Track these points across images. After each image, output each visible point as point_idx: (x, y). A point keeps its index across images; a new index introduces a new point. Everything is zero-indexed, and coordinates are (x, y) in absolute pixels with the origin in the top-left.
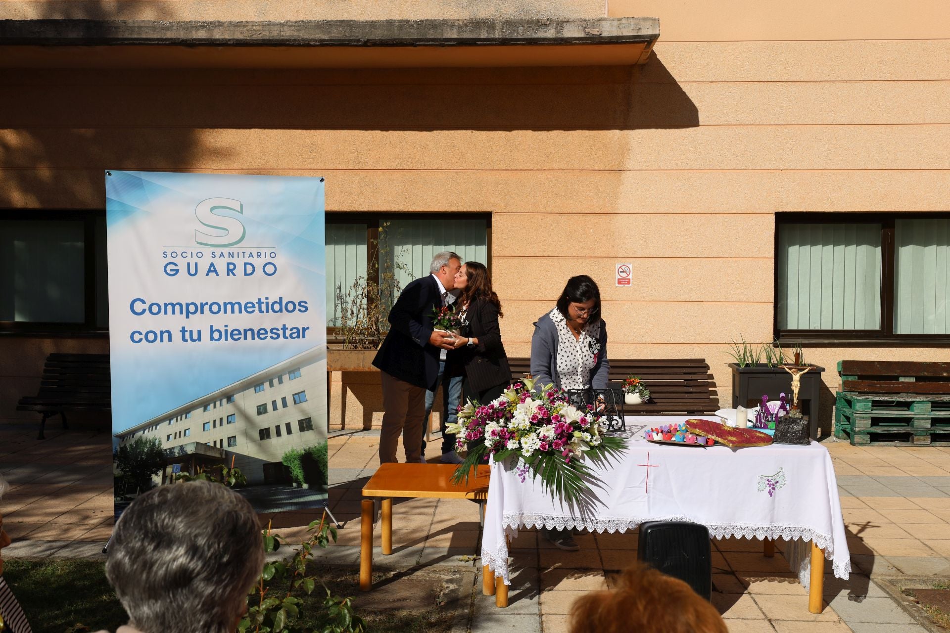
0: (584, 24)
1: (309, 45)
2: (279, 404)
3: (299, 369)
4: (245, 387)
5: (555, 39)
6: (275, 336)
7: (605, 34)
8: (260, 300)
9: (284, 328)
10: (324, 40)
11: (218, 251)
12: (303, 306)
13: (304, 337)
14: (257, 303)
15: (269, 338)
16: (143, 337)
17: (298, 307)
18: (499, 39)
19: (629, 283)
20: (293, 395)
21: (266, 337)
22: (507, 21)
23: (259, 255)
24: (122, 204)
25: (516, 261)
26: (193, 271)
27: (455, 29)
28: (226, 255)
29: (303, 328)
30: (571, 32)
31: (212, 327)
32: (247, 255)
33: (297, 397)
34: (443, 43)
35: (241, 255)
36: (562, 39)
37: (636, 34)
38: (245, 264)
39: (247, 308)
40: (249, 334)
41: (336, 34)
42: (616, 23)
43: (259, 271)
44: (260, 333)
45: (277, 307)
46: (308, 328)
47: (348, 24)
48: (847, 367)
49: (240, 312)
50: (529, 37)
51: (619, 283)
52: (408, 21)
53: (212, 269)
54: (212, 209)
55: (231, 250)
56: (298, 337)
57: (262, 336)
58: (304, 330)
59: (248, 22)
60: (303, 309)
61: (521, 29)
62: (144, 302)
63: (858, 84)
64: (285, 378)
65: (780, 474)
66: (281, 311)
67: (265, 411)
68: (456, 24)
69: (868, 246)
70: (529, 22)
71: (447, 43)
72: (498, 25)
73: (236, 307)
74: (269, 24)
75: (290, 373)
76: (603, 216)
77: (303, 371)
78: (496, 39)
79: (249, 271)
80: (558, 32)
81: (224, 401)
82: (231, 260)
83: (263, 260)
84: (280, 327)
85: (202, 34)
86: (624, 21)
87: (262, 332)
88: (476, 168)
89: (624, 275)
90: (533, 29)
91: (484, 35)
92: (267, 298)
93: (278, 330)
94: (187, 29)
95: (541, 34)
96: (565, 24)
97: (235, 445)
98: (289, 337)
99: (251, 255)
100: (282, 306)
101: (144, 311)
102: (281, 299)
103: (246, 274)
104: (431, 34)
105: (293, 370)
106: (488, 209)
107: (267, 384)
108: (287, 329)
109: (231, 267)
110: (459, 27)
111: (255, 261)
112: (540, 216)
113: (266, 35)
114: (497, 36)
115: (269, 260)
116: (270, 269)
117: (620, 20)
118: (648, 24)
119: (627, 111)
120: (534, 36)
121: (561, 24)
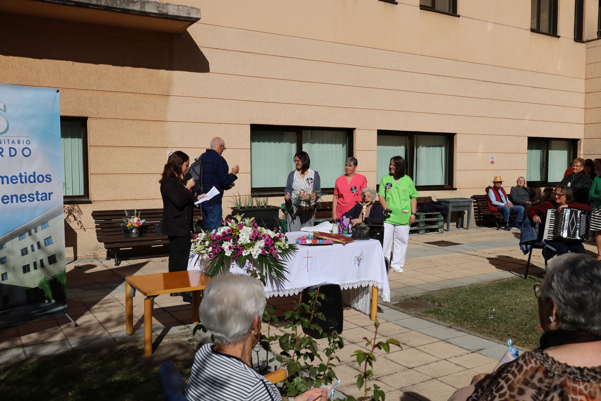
0: (158, 5)
2: (36, 247)
3: (47, 222)
4: (12, 237)
5: (140, 12)
6: (31, 199)
7: (170, 13)
8: (21, 174)
9: (37, 194)
12: (48, 178)
13: (50, 199)
14: (19, 176)
15: (27, 201)
17: (45, 179)
18: (105, 6)
20: (44, 240)
21: (26, 201)
23: (19, 142)
25: (105, 149)
29: (49, 193)
30: (149, 9)
32: (11, 142)
33: (46, 241)
35: (6, 142)
36: (145, 12)
37: (188, 16)
38: (10, 148)
39: (13, 180)
40: (14, 198)
42: (176, 7)
43: (19, 154)
44: (21, 198)
45: (32, 179)
46: (52, 193)
49: (8, 183)
50: (124, 8)
56: (46, 199)
57: (23, 200)
58: (50, 194)
60: (48, 180)
61: (118, 2)
63: (287, 59)
64: (39, 228)
65: (362, 255)
66: (35, 181)
67: (27, 253)
69: (289, 143)
71: (68, 3)
73: (5, 179)
75: (42, 224)
76: (159, 123)
77: (50, 222)
78: (102, 6)
79: (12, 154)
80: (142, 8)
83: (22, 146)
84: (34, 193)
86: (181, 7)
87: (23, 197)
88: (76, 88)
90: (126, 3)
92: (25, 173)
93: (33, 195)
95: (131, 7)
96: (146, 3)
97: (7, 279)
98: (41, 200)
99: (13, 142)
100: (35, 178)
102: (34, 173)
103: (11, 156)
105: (44, 222)
106: (86, 115)
107: (27, 234)
108: (39, 194)
111: (16, 146)
112: (120, 121)
114: (103, 4)
115: (26, 145)
116: (26, 152)
117: (178, 6)
118: (194, 11)
119: (171, 60)
120: (127, 8)
121: (144, 3)
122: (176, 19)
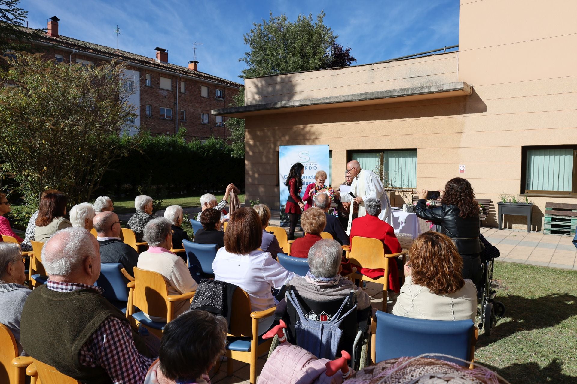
0: (438, 86)
1: (355, 101)
5: (428, 92)
7: (445, 89)
10: (359, 99)
19: (464, 172)
22: (413, 88)
23: (313, 164)
24: (283, 153)
25: (425, 164)
27: (397, 92)
30: (433, 89)
34: (394, 97)
35: (308, 164)
36: (430, 92)
37: (455, 88)
38: (309, 167)
39: (310, 177)
41: (363, 97)
42: (448, 85)
43: (313, 168)
47: (366, 94)
48: (548, 204)
51: (460, 172)
52: (383, 91)
54: (302, 154)
55: (306, 163)
59: (339, 96)
61: (417, 90)
63: (559, 95)
70: (420, 88)
72: (410, 90)
73: (307, 177)
74: (345, 96)
76: (455, 149)
80: (429, 90)
83: (314, 166)
85: (328, 101)
86: (451, 84)
88: (412, 134)
89: (462, 169)
90: (421, 90)
91: (405, 93)
94: (324, 99)
95: (424, 91)
99: (311, 164)
104: (390, 94)
106: (416, 147)
110: (398, 91)
111: (312, 166)
112: (433, 149)
113: (344, 99)
114: (409, 93)
118: (460, 84)
119: (464, 112)
120: (421, 92)
121: (430, 87)
122: (449, 91)
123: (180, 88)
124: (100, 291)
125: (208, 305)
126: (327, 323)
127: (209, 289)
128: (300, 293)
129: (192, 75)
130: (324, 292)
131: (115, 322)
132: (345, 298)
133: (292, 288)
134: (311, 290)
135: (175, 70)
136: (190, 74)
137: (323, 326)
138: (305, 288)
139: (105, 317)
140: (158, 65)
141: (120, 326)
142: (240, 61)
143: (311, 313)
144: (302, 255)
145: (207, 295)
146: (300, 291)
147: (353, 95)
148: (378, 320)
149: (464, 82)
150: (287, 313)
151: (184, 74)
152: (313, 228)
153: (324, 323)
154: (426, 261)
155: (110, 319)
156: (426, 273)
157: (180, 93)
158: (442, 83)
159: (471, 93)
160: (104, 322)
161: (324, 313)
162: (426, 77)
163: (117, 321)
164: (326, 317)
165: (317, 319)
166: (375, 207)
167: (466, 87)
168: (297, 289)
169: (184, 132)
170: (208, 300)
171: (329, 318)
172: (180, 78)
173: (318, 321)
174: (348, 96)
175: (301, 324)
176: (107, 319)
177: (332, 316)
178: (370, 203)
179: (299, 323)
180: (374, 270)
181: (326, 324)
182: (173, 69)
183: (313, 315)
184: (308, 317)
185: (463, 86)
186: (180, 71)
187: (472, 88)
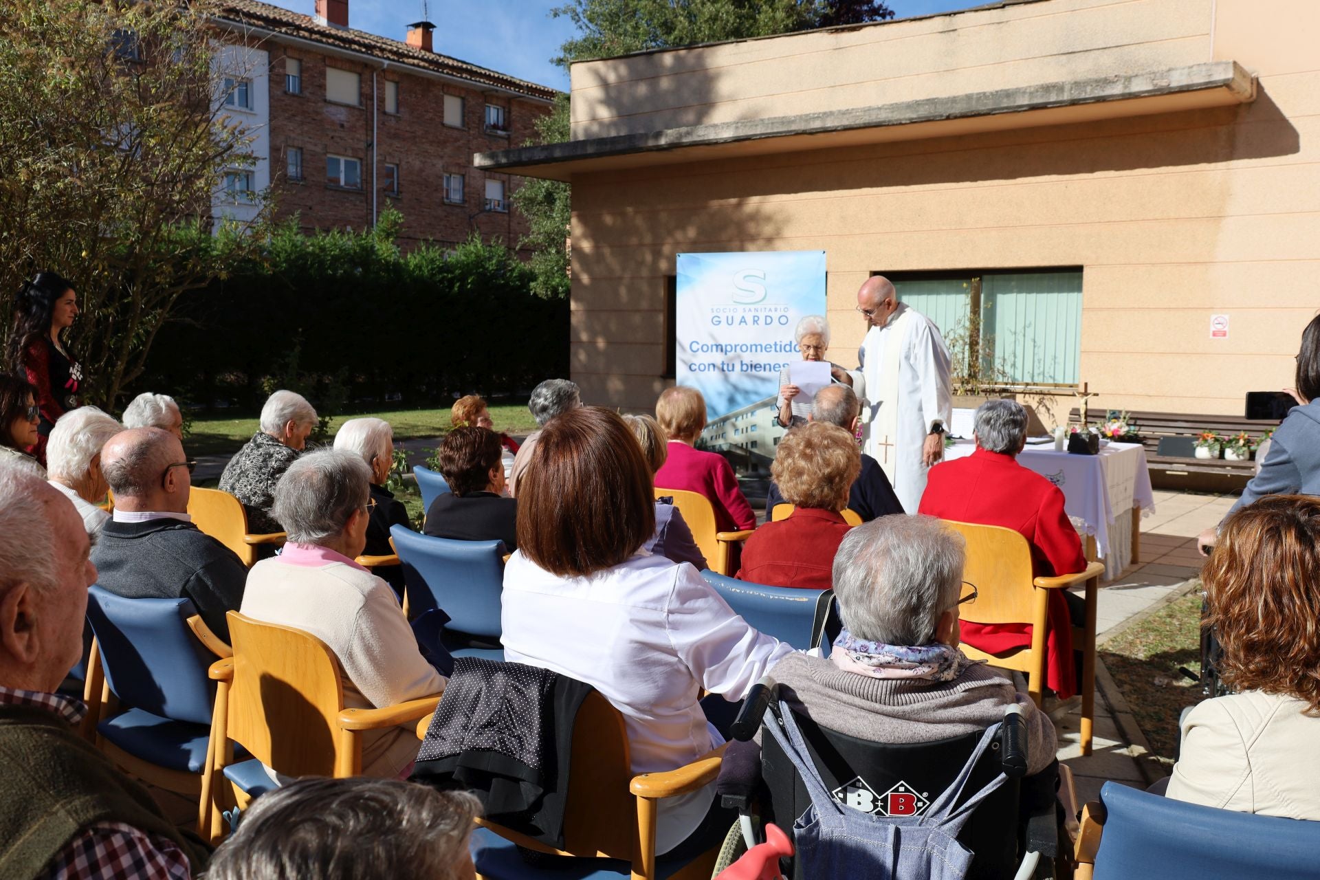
0: (1152, 76)
1: (901, 124)
5: (1123, 95)
7: (1174, 84)
8: (776, 343)
10: (913, 119)
11: (748, 307)
14: (774, 345)
16: (697, 367)
18: (1068, 100)
19: (1225, 335)
22: (1076, 83)
23: (776, 310)
25: (1105, 313)
26: (730, 322)
27: (1027, 96)
28: (753, 310)
30: (1138, 86)
31: (742, 362)
32: (768, 309)
34: (1016, 110)
35: (763, 310)
36: (1130, 94)
37: (1207, 80)
39: (766, 348)
40: (768, 367)
41: (923, 112)
42: (1186, 71)
43: (776, 321)
45: (788, 348)
47: (931, 102)
49: (761, 351)
50: (1097, 95)
51: (1214, 334)
52: (984, 93)
53: (743, 321)
54: (745, 277)
55: (756, 306)
59: (853, 109)
61: (1089, 89)
62: (698, 343)
68: (1028, 91)
70: (1097, 81)
71: (1019, 110)
72: (1067, 88)
73: (759, 347)
74: (870, 109)
76: (1199, 266)
78: (1065, 101)
79: (768, 322)
80: (1126, 87)
81: (749, 415)
82: (756, 314)
83: (779, 314)
85: (817, 124)
86: (1195, 68)
88: (1069, 222)
89: (1220, 327)
90: (1101, 87)
91: (1053, 98)
92: (781, 341)
94: (806, 121)
95: (1109, 91)
96: (1133, 79)
97: (756, 446)
99: (770, 310)
101: (698, 349)
103: (766, 324)
104: (1005, 103)
106: (1079, 263)
109: (756, 319)
110: (1031, 93)
111: (772, 314)
112: (1132, 268)
113: (866, 119)
114: (1065, 98)
115: (783, 313)
116: (783, 320)
117: (1191, 67)
118: (1221, 68)
119: (1230, 154)
120: (1102, 94)
121: (1129, 79)
122: (1188, 91)
123: (382, 100)
124: (70, 710)
125: (489, 750)
126: (912, 822)
127: (489, 691)
128: (815, 714)
129: (416, 61)
130: (907, 708)
131: (117, 841)
132: (981, 734)
133: (784, 692)
134: (858, 701)
135: (370, 47)
136: (411, 61)
137: (898, 832)
138: (831, 692)
139: (71, 825)
140: (322, 33)
141: (142, 853)
142: (556, 15)
143: (855, 786)
144: (781, 579)
145: (481, 715)
146: (816, 705)
147: (894, 107)
148: (1109, 818)
149: (1235, 63)
150: (762, 780)
151: (393, 60)
152: (805, 487)
153: (903, 823)
154: (1285, 600)
155: (96, 831)
156: (1289, 645)
157: (385, 113)
158: (1165, 68)
159: (1252, 96)
160: (67, 846)
161: (902, 786)
162: (1115, 49)
163: (124, 835)
164: (909, 800)
165: (876, 806)
166: (1004, 425)
167: (1239, 79)
168: (801, 696)
169: (395, 223)
170: (488, 733)
171: (920, 804)
172: (384, 71)
173: (878, 813)
174: (879, 109)
175: (817, 824)
176: (81, 832)
177: (932, 799)
178: (990, 414)
179: (808, 820)
180: (999, 628)
181: (911, 826)
182: (365, 45)
183: (861, 791)
184: (844, 800)
185: (1230, 75)
186: (382, 50)
187: (1255, 83)
